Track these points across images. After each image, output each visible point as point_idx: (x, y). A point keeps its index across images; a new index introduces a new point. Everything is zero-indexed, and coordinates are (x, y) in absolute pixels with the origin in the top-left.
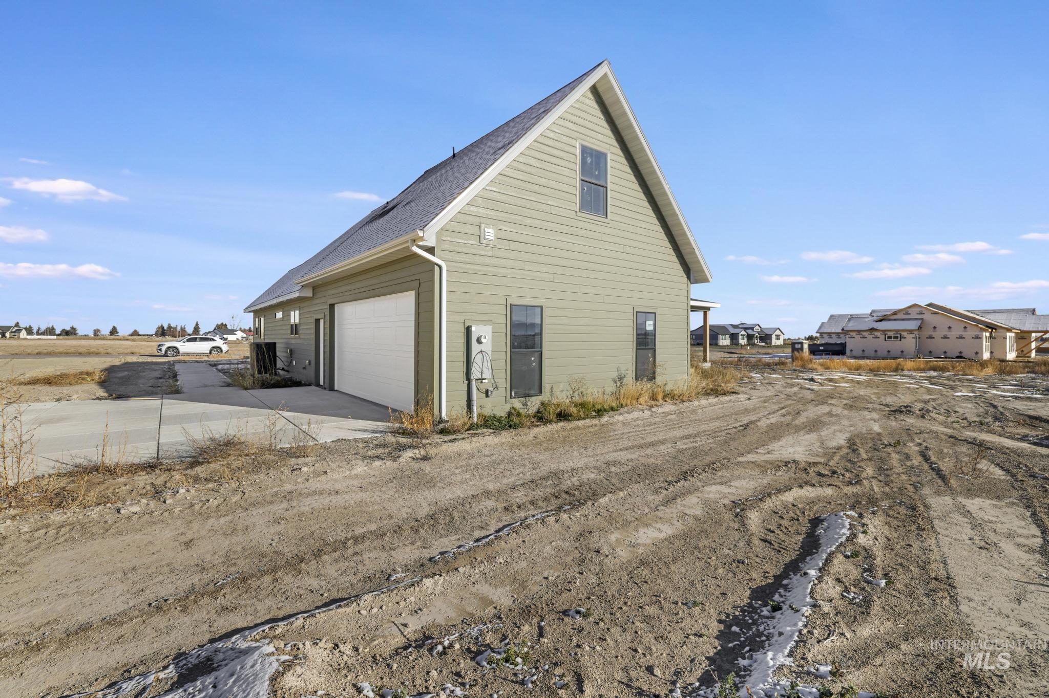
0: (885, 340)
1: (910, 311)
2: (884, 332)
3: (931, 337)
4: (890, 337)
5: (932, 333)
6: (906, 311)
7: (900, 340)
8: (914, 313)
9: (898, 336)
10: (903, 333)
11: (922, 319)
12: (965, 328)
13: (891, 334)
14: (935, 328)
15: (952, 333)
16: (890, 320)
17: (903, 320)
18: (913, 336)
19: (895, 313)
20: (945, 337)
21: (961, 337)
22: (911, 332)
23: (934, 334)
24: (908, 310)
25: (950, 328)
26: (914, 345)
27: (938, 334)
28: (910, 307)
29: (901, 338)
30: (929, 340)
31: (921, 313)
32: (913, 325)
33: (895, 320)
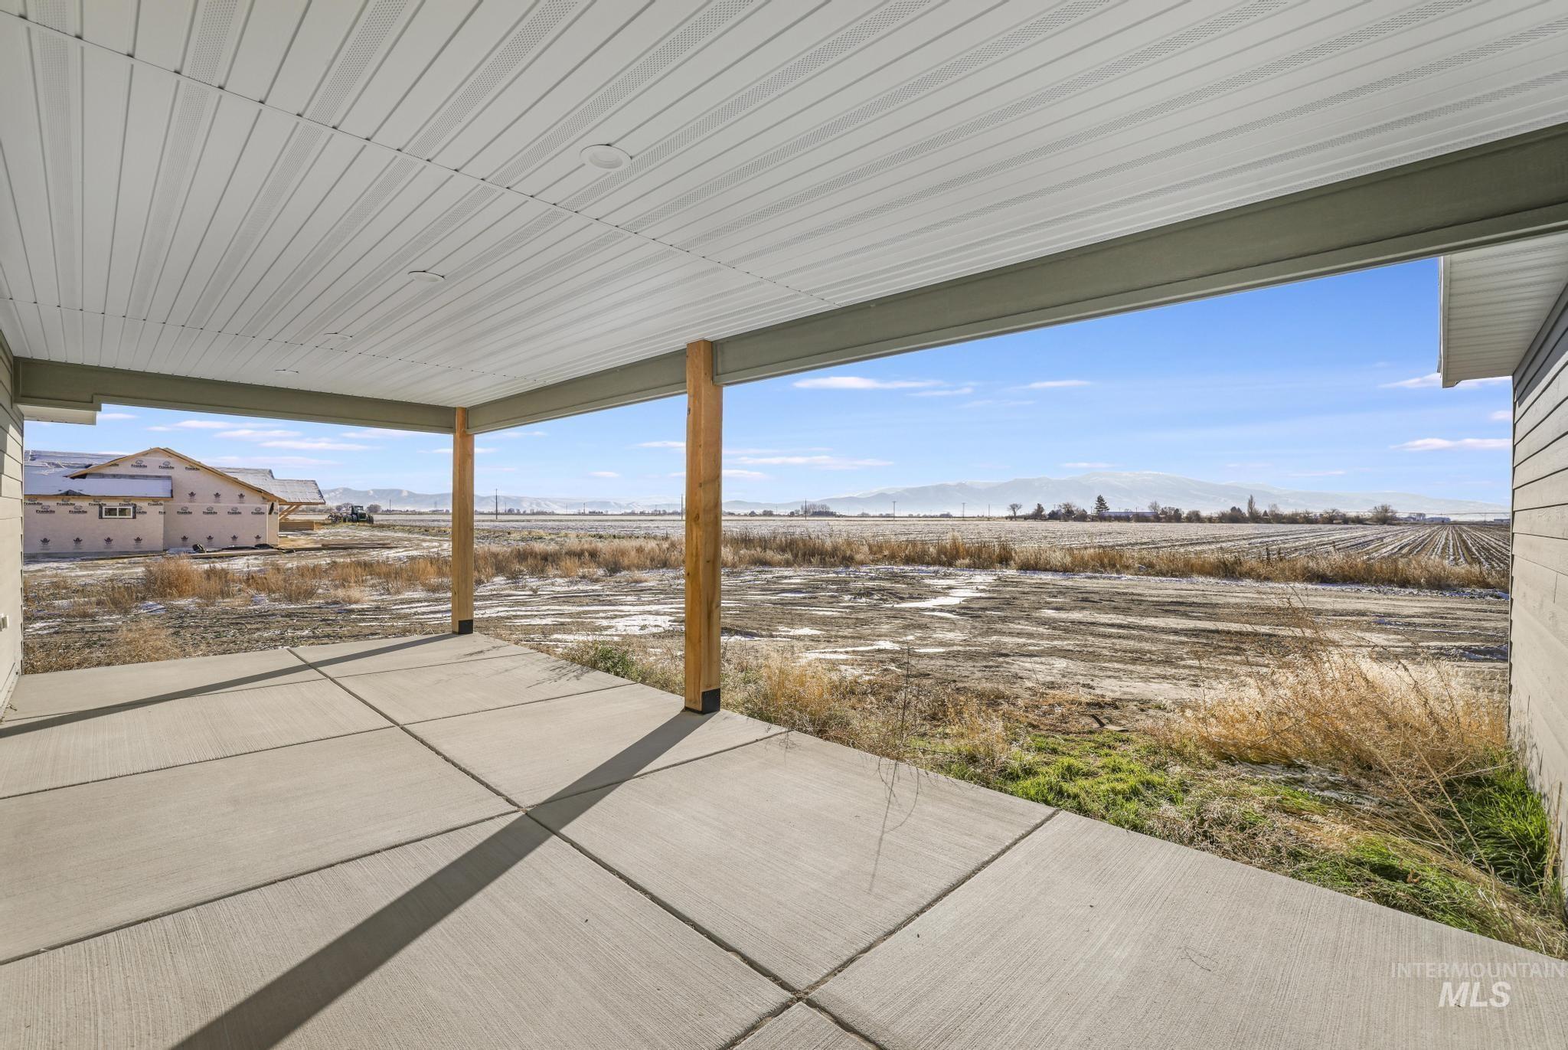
0: (101, 517)
1: (146, 460)
2: (97, 500)
3: (185, 512)
4: (111, 512)
5: (187, 504)
6: (138, 461)
7: (134, 517)
8: (153, 466)
9: (128, 508)
10: (139, 504)
11: (169, 478)
12: (241, 496)
13: (115, 504)
14: (192, 494)
15: (222, 505)
16: (103, 476)
17: (132, 477)
18: (161, 509)
19: (115, 463)
20: (210, 512)
21: (235, 512)
22: (155, 501)
23: (191, 506)
24: (142, 458)
25: (217, 495)
26: (161, 526)
27: (197, 507)
28: (145, 454)
29: (135, 512)
30: (183, 516)
31: (167, 467)
32: (159, 489)
33: (114, 476)
